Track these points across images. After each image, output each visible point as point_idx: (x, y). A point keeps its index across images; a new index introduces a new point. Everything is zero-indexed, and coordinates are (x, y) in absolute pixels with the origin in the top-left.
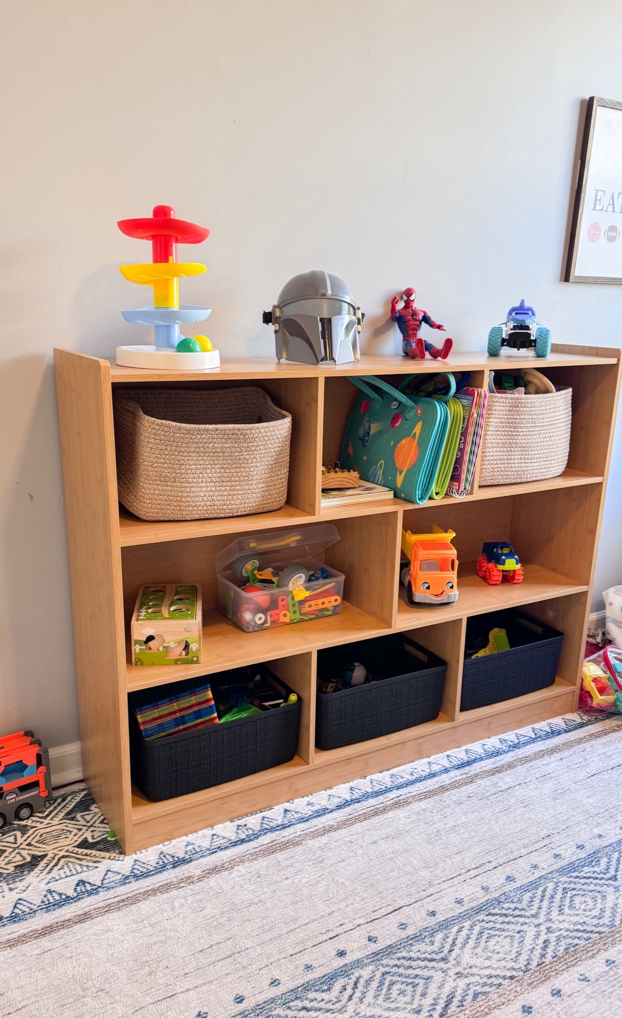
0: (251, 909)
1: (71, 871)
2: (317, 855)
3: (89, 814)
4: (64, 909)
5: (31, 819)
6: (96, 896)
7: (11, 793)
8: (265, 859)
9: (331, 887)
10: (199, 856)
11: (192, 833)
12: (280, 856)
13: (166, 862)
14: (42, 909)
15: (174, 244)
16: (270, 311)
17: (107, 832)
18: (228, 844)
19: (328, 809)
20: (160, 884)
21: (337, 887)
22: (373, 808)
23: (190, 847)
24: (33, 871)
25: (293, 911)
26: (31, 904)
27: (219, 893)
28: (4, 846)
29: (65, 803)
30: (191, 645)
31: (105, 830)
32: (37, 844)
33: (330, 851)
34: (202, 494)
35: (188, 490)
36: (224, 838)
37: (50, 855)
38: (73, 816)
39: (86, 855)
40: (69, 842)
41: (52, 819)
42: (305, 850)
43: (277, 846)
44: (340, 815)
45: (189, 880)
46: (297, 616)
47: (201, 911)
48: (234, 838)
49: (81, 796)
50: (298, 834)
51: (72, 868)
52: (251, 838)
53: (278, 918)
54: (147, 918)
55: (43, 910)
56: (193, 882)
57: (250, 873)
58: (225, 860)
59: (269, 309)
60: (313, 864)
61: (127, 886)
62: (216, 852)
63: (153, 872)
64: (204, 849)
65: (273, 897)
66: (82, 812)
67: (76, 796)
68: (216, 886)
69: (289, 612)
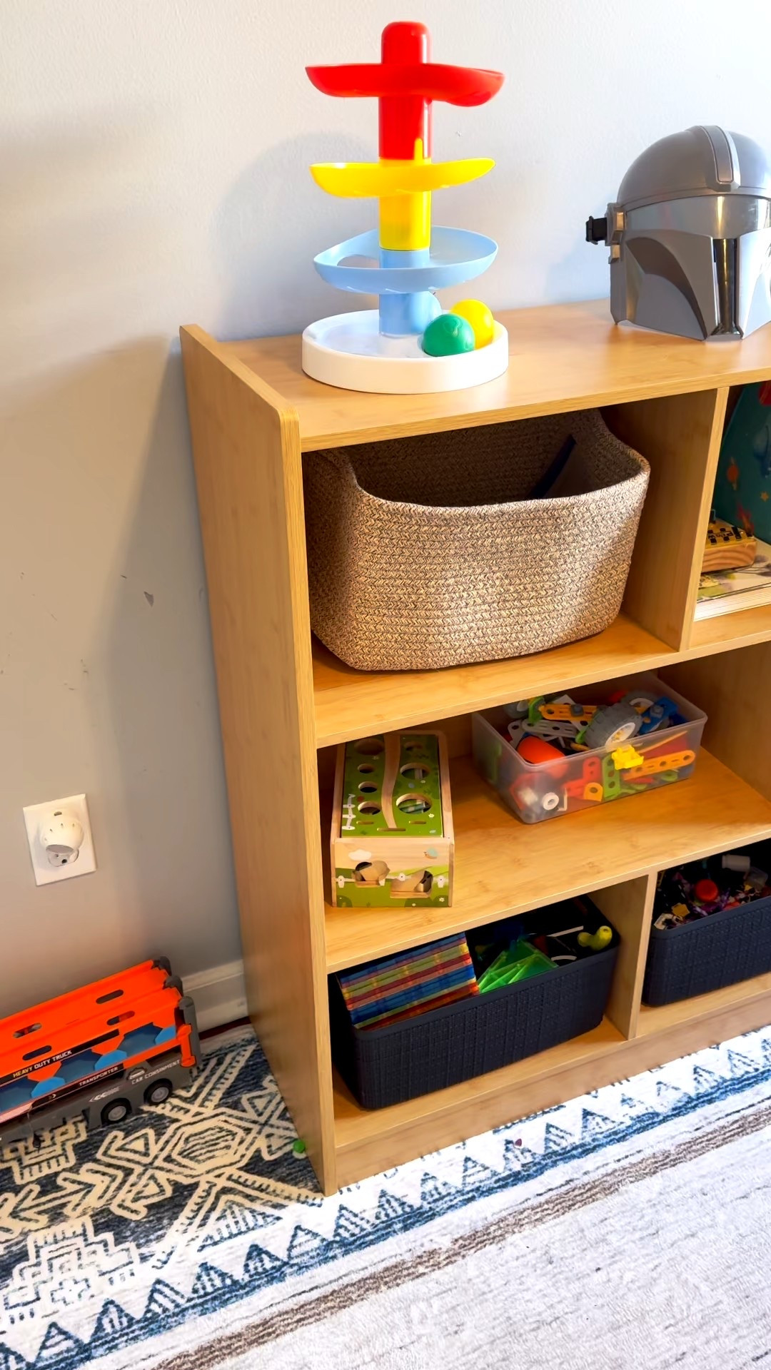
0: (541, 1334)
1: (237, 1223)
2: (647, 1219)
3: (260, 1097)
4: (230, 1310)
5: (171, 1103)
6: (280, 1285)
7: (136, 1069)
8: (557, 1220)
9: (676, 1296)
10: (445, 1206)
11: (430, 1153)
12: (585, 1215)
13: (392, 1215)
14: (194, 1307)
15: (426, 105)
16: (603, 216)
17: (294, 1140)
18: (491, 1183)
19: (658, 1115)
20: (384, 1265)
21: (687, 1295)
22: (736, 1117)
23: (430, 1185)
24: (177, 1218)
25: (614, 1346)
26: (177, 1293)
27: (484, 1293)
28: (129, 1160)
29: (222, 1068)
30: (434, 879)
31: (288, 1133)
32: (179, 1159)
33: (668, 1211)
34: (465, 627)
35: (440, 621)
36: (486, 1168)
37: (203, 1186)
38: (235, 1098)
39: (260, 1189)
40: (230, 1157)
41: (202, 1105)
42: (623, 1205)
43: (577, 1192)
44: (681, 1129)
45: (430, 1259)
46: (617, 790)
47: (456, 1332)
48: (501, 1168)
49: (248, 1054)
50: (609, 1169)
51: (240, 1219)
52: (531, 1171)
53: (590, 1361)
54: (368, 1341)
55: (195, 1310)
56: (437, 1266)
57: (534, 1251)
58: (491, 1219)
59: (600, 214)
60: (642, 1239)
61: (331, 1264)
62: (473, 1198)
63: (371, 1237)
64: (453, 1191)
65: (576, 1310)
66: (250, 1091)
67: (238, 1054)
68: (478, 1277)
69: (602, 785)
